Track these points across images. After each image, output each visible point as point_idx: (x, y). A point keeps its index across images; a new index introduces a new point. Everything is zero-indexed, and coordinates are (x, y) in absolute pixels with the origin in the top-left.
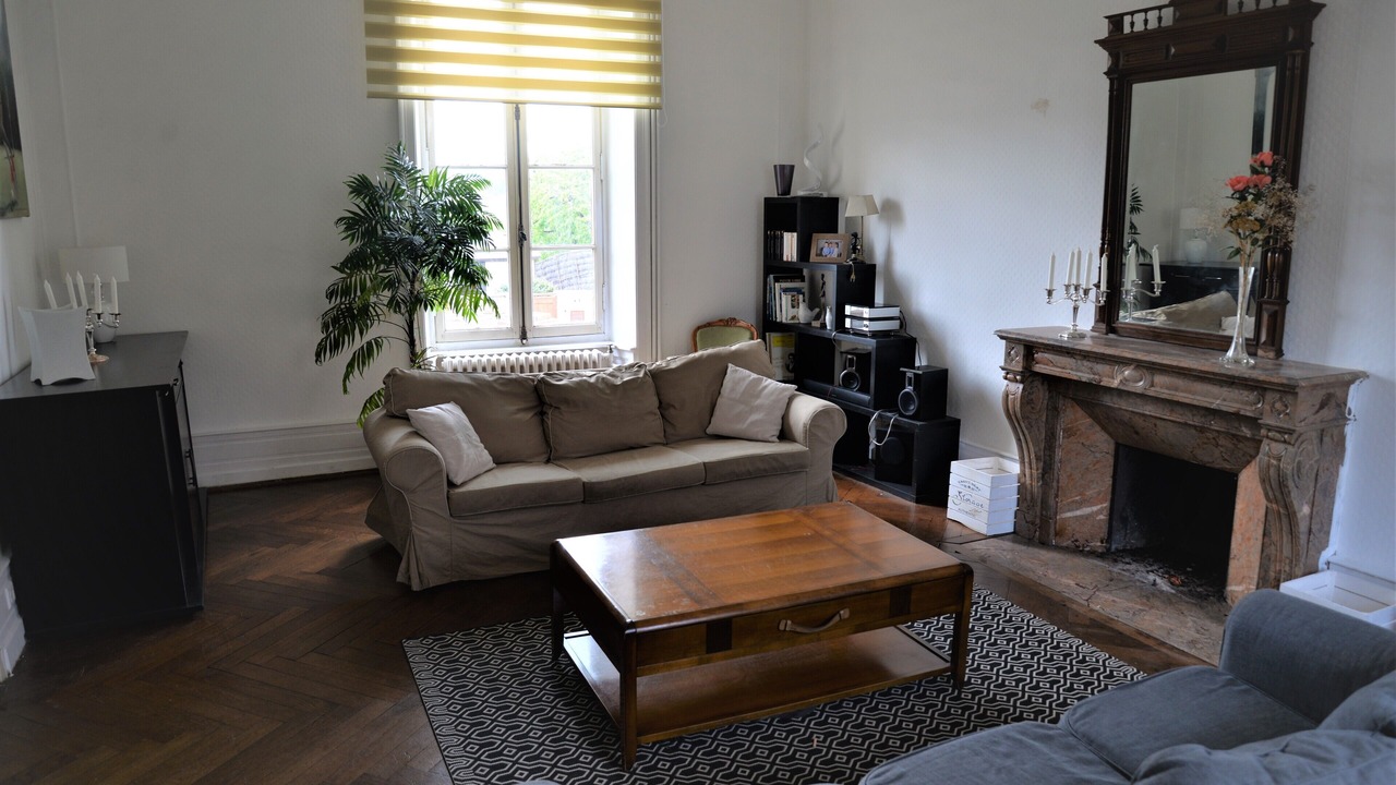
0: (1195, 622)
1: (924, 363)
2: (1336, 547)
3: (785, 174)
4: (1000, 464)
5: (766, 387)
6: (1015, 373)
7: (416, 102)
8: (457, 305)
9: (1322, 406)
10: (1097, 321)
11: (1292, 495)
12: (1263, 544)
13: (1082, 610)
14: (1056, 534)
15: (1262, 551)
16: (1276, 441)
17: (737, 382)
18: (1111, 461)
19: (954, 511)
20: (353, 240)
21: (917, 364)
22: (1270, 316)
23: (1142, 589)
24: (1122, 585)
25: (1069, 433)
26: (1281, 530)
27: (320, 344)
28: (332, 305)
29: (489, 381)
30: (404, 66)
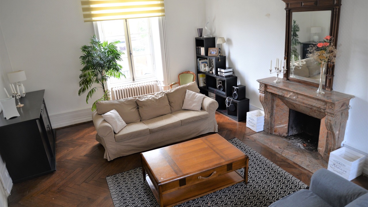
0: (309, 159)
1: (240, 84)
2: (346, 140)
3: (200, 31)
4: (260, 112)
5: (197, 96)
6: (262, 91)
7: (98, 22)
8: (114, 75)
9: (342, 106)
10: (284, 77)
11: (334, 130)
12: (327, 139)
13: (280, 156)
14: (274, 132)
15: (326, 141)
16: (330, 116)
17: (189, 95)
18: (288, 113)
19: (248, 125)
20: (84, 64)
21: (238, 85)
22: (329, 80)
23: (296, 148)
24: (291, 147)
25: (277, 106)
26: (331, 137)
27: (79, 91)
28: (81, 80)
29: (123, 102)
30: (93, 12)
